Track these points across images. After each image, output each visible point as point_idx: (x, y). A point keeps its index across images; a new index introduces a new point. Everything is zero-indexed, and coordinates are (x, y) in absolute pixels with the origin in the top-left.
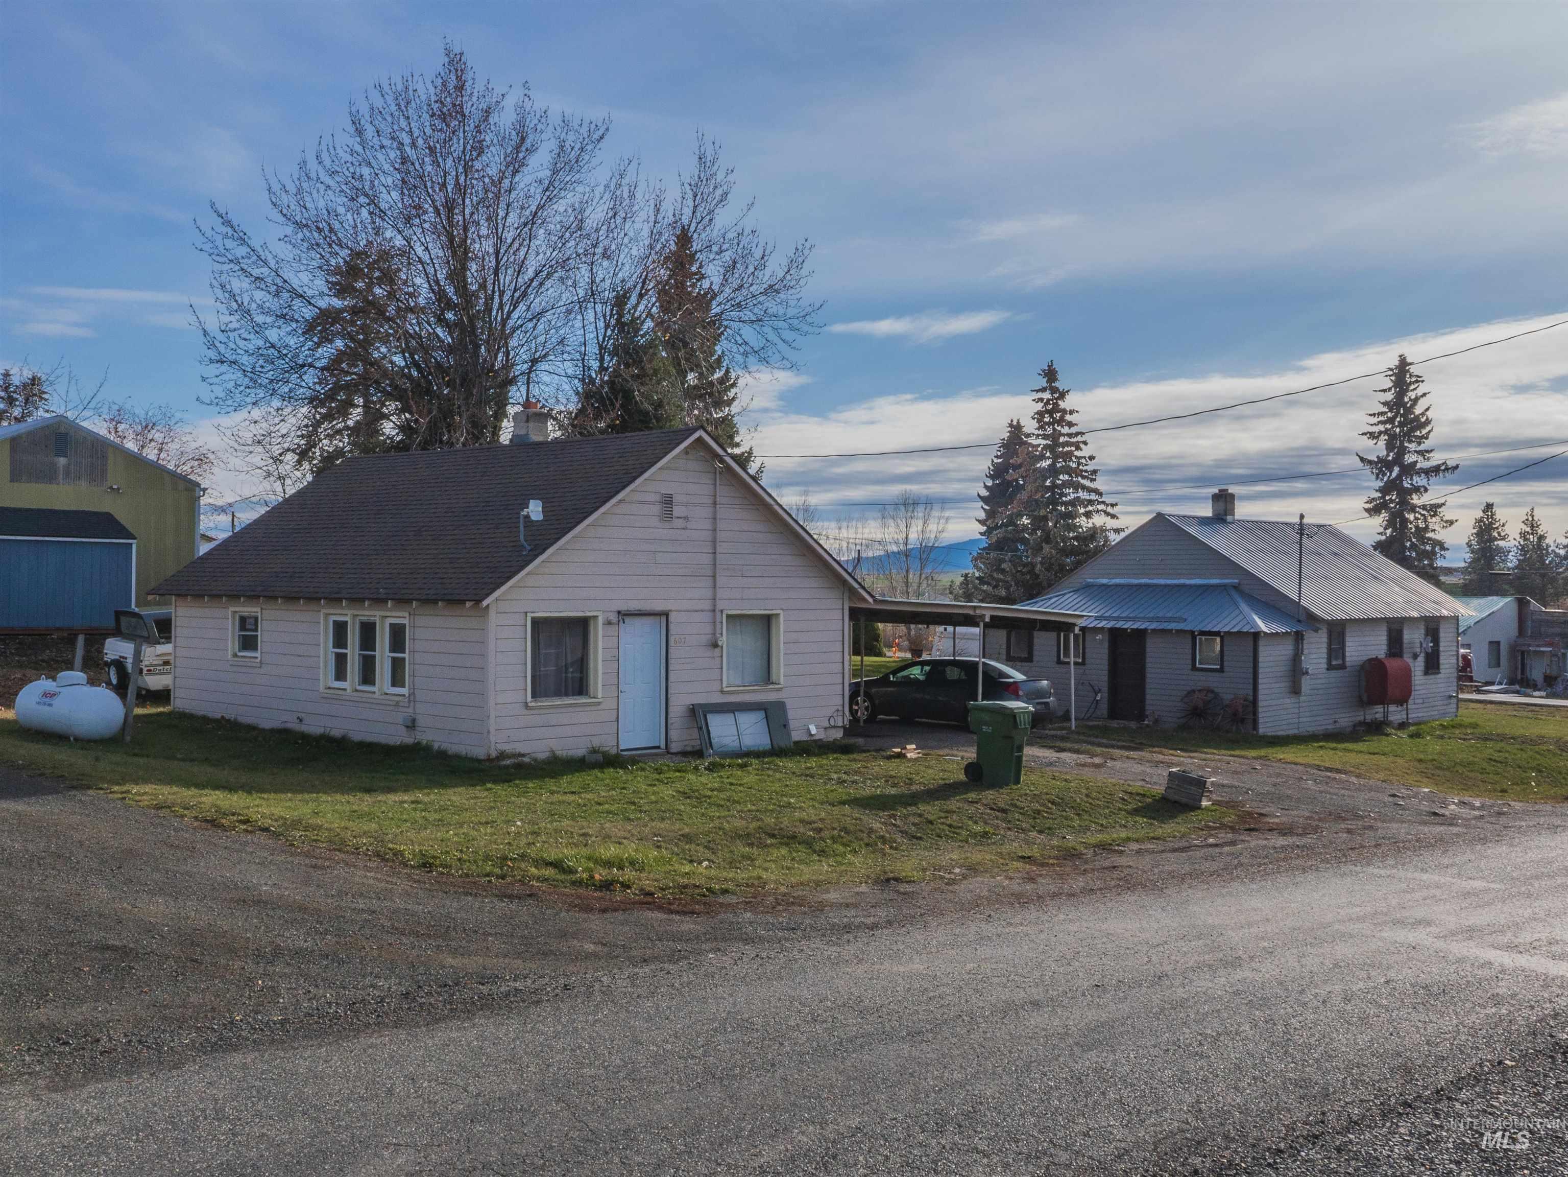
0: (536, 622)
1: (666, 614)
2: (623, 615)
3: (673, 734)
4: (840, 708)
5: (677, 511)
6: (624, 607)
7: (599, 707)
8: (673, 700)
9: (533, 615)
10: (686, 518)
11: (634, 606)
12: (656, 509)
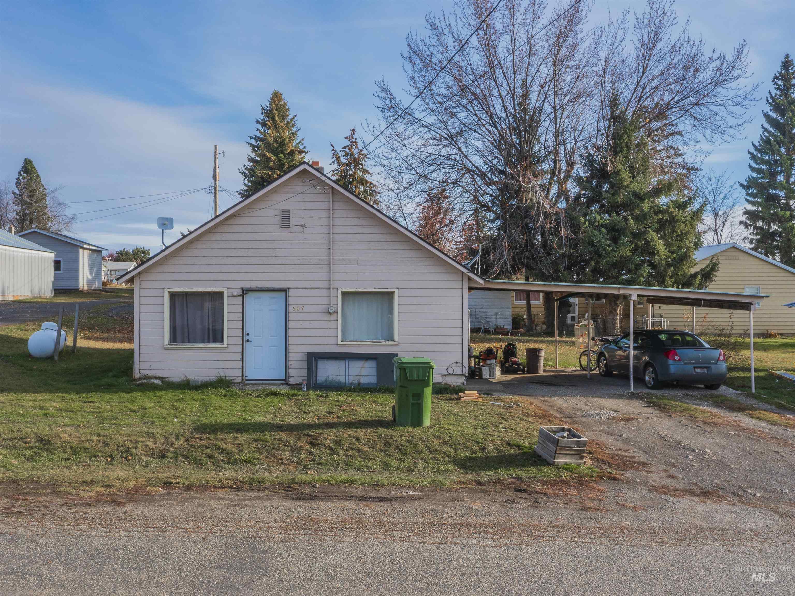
0: (173, 295)
1: (285, 290)
2: (245, 292)
3: (292, 372)
4: (460, 361)
5: (293, 221)
6: (247, 285)
7: (227, 351)
8: (291, 348)
9: (169, 290)
10: (303, 226)
11: (254, 285)
12: (277, 220)
